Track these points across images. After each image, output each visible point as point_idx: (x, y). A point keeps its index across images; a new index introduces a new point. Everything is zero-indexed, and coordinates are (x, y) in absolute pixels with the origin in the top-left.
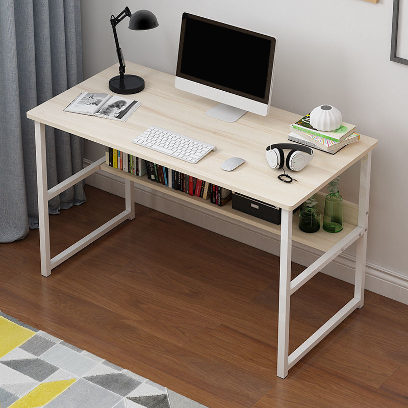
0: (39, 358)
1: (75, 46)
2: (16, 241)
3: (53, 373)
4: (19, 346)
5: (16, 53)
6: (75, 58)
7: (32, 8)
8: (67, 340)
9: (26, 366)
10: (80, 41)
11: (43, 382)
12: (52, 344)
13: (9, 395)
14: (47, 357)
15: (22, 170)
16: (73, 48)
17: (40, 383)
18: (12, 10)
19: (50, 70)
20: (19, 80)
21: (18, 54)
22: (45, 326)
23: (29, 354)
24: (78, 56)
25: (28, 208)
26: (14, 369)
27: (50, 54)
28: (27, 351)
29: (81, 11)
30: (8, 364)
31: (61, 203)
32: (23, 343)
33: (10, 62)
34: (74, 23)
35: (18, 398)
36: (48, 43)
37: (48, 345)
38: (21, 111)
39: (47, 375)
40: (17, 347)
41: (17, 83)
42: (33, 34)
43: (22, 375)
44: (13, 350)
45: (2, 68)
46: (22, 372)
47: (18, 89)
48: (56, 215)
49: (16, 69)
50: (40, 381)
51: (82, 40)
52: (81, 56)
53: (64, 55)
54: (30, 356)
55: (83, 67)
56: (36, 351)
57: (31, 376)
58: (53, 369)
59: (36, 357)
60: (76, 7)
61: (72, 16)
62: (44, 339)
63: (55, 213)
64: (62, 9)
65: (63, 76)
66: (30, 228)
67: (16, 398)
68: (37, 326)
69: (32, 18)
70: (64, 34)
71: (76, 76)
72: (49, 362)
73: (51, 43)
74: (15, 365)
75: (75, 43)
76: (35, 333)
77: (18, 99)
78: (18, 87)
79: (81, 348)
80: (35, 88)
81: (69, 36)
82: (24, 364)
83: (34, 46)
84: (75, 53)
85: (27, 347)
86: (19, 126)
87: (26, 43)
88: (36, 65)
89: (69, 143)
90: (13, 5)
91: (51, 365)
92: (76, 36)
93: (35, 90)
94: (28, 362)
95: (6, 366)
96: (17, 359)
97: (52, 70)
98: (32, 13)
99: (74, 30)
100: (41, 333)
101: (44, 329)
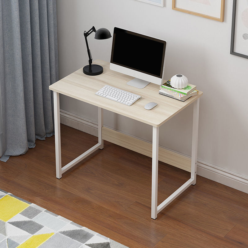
0: (32, 220)
1: (54, 46)
2: (21, 155)
3: (40, 229)
4: (20, 213)
5: (21, 50)
6: (54, 53)
7: (30, 25)
8: (49, 209)
9: (24, 225)
10: (57, 43)
11: (34, 234)
12: (40, 211)
13: (14, 243)
14: (36, 219)
15: (24, 115)
16: (53, 47)
17: (33, 235)
18: (19, 25)
19: (40, 59)
20: (22, 65)
21: (22, 50)
22: (36, 201)
23: (26, 218)
24: (55, 52)
25: (27, 137)
26: (17, 227)
27: (40, 50)
28: (25, 216)
29: (57, 27)
30: (13, 223)
31: (46, 133)
32: (22, 211)
33: (18, 54)
34: (53, 33)
35: (19, 244)
36: (39, 44)
37: (37, 212)
38: (24, 82)
39: (37, 230)
40: (19, 213)
41: (22, 67)
42: (31, 39)
43: (22, 230)
44: (16, 215)
45: (13, 58)
46: (21, 228)
47: (22, 70)
48: (43, 140)
49: (21, 58)
50: (32, 234)
51: (58, 42)
52: (57, 51)
53: (47, 51)
54: (26, 219)
55: (58, 57)
56: (30, 216)
57: (27, 231)
58: (40, 227)
59: (29, 220)
60: (54, 24)
61: (52, 30)
62: (35, 208)
63: (43, 139)
64: (47, 25)
65: (47, 62)
66: (29, 147)
67: (18, 245)
68: (31, 201)
69: (30, 30)
70: (47, 39)
71: (54, 63)
72: (37, 223)
73: (40, 44)
74: (17, 224)
75: (54, 44)
76: (30, 205)
77: (22, 75)
78: (22, 69)
79: (57, 214)
80: (32, 69)
81: (51, 40)
82: (22, 224)
83: (31, 46)
84: (54, 50)
85: (25, 213)
86: (23, 90)
87: (27, 44)
88: (32, 56)
89: (50, 100)
90: (19, 23)
91: (39, 224)
92: (55, 40)
93: (32, 71)
94: (25, 223)
95: (11, 225)
96: (18, 221)
97: (41, 59)
98: (30, 27)
99: (54, 37)
100: (33, 205)
101: (35, 203)
